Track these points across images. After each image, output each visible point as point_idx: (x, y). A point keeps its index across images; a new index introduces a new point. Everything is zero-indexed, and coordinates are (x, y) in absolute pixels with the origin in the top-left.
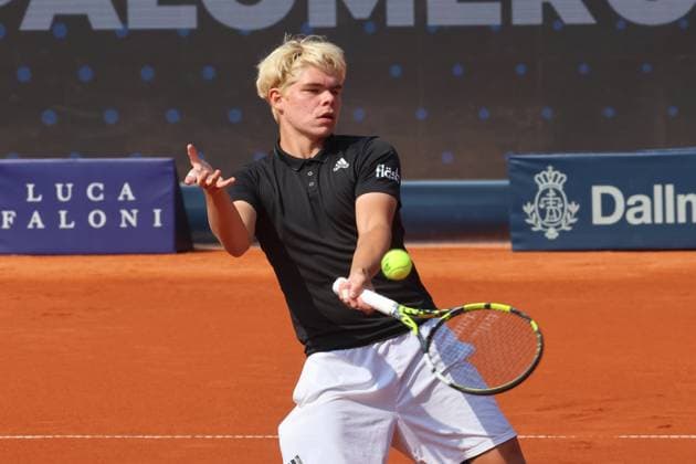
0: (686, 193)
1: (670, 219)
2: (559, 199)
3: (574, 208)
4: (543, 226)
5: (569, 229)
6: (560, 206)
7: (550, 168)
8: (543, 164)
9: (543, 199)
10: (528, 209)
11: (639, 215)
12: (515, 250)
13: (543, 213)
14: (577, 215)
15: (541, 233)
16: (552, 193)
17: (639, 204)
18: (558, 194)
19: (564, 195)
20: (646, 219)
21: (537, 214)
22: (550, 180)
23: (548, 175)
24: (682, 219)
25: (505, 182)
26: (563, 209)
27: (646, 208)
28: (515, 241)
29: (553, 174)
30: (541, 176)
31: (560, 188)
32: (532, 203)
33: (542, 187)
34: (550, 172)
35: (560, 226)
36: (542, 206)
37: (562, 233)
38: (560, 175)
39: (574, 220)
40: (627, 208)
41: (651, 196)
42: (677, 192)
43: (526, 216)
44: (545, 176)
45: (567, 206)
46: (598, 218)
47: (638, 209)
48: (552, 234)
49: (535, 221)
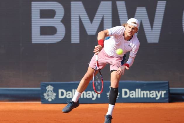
3: (55, 94)
8: (48, 85)
10: (45, 94)
12: (42, 104)
13: (48, 95)
14: (56, 96)
16: (50, 91)
18: (51, 91)
19: (53, 92)
20: (71, 97)
21: (47, 96)
22: (50, 88)
25: (40, 89)
27: (71, 94)
28: (42, 102)
31: (52, 90)
33: (48, 90)
34: (50, 86)
37: (52, 100)
40: (67, 94)
41: (72, 92)
43: (44, 96)
46: (60, 97)
47: (69, 95)
48: (50, 100)
49: (46, 97)
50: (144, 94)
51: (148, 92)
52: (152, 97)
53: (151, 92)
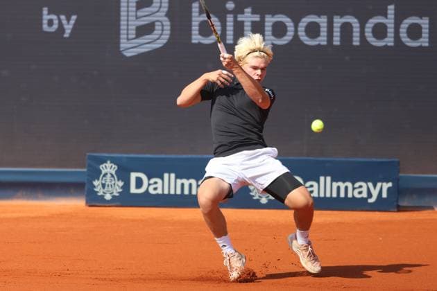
0: (181, 178)
1: (172, 192)
2: (112, 179)
3: (121, 184)
4: (104, 193)
5: (117, 195)
6: (113, 182)
7: (109, 162)
8: (103, 161)
9: (104, 178)
10: (96, 183)
11: (155, 189)
13: (104, 186)
14: (122, 187)
15: (102, 196)
16: (109, 175)
17: (156, 183)
18: (112, 176)
19: (115, 177)
20: (159, 191)
21: (101, 186)
22: (108, 168)
23: (107, 165)
24: (179, 192)
25: (85, 170)
26: (114, 184)
27: (159, 185)
29: (110, 165)
30: (103, 166)
31: (114, 173)
32: (98, 179)
33: (103, 172)
34: (109, 164)
35: (112, 193)
36: (103, 182)
37: (114, 197)
38: (114, 166)
39: (121, 190)
40: (149, 185)
41: (163, 179)
42: (177, 177)
43: (95, 187)
44: (106, 167)
45: (117, 182)
46: (133, 190)
47: (155, 186)
48: (108, 197)
49: (99, 190)
50: (338, 188)
51: (349, 185)
52: (357, 196)
53: (357, 185)
